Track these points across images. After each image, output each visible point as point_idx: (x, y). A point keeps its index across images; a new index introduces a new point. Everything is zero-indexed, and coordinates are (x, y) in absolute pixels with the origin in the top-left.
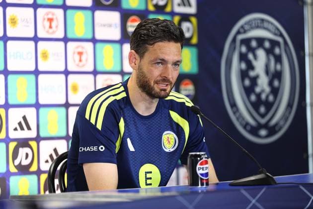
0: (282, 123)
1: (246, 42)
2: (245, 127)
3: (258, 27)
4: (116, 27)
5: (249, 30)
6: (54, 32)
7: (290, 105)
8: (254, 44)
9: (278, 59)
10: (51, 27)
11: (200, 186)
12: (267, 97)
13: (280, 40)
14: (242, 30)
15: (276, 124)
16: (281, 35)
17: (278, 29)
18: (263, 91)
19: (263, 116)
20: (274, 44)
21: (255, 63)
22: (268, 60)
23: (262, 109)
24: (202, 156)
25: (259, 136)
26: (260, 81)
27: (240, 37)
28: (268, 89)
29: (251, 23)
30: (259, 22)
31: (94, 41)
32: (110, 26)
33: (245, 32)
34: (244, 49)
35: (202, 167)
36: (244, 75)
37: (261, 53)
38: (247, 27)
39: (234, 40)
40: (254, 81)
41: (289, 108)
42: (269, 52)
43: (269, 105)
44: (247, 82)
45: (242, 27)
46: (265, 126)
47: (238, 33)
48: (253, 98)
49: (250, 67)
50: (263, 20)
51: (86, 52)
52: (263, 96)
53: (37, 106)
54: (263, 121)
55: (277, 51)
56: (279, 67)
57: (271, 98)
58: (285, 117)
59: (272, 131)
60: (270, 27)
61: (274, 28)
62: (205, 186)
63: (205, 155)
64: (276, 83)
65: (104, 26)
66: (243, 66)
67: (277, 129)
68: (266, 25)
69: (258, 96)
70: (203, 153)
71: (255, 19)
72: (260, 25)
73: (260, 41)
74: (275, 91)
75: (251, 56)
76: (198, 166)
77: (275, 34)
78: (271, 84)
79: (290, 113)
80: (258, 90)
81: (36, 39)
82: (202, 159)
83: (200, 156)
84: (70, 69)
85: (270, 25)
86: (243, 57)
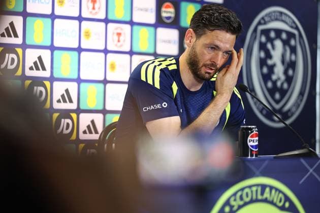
0: (294, 109)
1: (266, 32)
2: (261, 112)
3: (277, 19)
4: (152, 12)
5: (269, 22)
6: (96, 13)
7: (301, 94)
8: (273, 35)
9: (293, 50)
10: (94, 8)
11: (249, 157)
12: (282, 84)
13: (295, 32)
14: (263, 22)
15: (289, 110)
16: (297, 28)
17: (294, 22)
18: (279, 79)
19: (277, 102)
20: (290, 35)
21: (273, 53)
22: (285, 50)
23: (277, 96)
24: (253, 129)
25: (273, 121)
26: (276, 70)
27: (261, 28)
28: (283, 77)
29: (270, 15)
30: (278, 14)
31: (131, 23)
32: (146, 10)
33: (265, 23)
34: (263, 39)
35: (252, 139)
36: (262, 63)
37: (278, 44)
38: (267, 19)
39: (255, 30)
40: (271, 68)
41: (301, 96)
42: (286, 43)
43: (283, 93)
44: (265, 70)
45: (263, 18)
46: (280, 111)
47: (259, 23)
48: (270, 84)
49: (269, 56)
50: (281, 13)
51: (124, 34)
52: (279, 84)
53: (79, 81)
54: (277, 107)
55: (293, 42)
56: (293, 58)
57: (285, 86)
58: (297, 105)
59: (285, 116)
60: (288, 20)
61: (291, 21)
62: (254, 157)
63: (255, 128)
64: (290, 72)
65: (141, 10)
66: (263, 55)
67: (289, 114)
68: (284, 17)
69: (274, 83)
70: (253, 127)
71: (274, 12)
72: (279, 17)
73: (278, 32)
74: (289, 80)
75: (269, 46)
76: (249, 138)
77: (292, 27)
78: (286, 73)
79: (301, 100)
80: (274, 77)
81: (80, 19)
82: (253, 132)
83: (251, 129)
84: (109, 48)
85: (287, 18)
86: (262, 47)
